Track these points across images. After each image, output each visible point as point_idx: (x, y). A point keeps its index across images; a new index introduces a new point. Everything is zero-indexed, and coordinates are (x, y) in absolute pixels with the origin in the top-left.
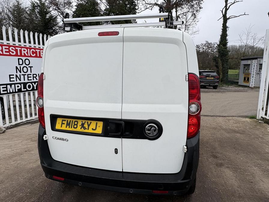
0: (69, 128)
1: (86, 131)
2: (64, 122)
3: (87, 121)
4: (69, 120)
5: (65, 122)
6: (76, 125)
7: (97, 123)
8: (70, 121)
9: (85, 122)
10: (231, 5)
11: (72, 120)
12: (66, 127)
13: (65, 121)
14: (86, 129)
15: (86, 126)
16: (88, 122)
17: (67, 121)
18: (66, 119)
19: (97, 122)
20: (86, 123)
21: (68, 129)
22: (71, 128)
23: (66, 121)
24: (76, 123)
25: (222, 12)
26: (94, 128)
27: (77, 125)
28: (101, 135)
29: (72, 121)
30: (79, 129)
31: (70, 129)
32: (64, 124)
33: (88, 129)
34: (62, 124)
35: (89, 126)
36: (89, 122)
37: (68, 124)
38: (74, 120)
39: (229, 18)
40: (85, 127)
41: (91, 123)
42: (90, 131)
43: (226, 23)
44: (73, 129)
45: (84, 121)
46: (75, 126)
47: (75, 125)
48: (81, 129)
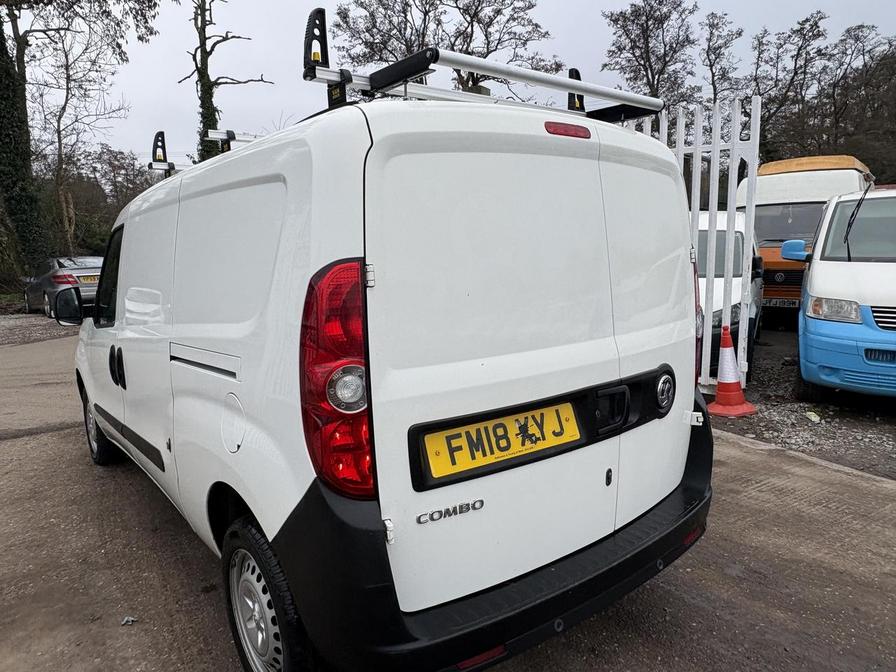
0: (485, 455)
1: (541, 446)
2: (455, 443)
3: (529, 414)
4: (472, 429)
5: (463, 442)
6: (501, 437)
7: (557, 411)
8: (478, 431)
9: (526, 418)
10: (218, 42)
11: (481, 426)
12: (473, 458)
13: (459, 436)
14: (539, 439)
15: (533, 429)
16: (533, 417)
17: (468, 433)
18: (462, 430)
19: (556, 407)
20: (531, 422)
21: (481, 461)
22: (492, 453)
23: (464, 435)
24: (500, 432)
25: (195, 59)
26: (558, 430)
27: (505, 436)
28: (579, 443)
29: (486, 429)
30: (517, 448)
31: (490, 459)
32: (460, 448)
33: (544, 439)
34: (452, 451)
35: (541, 426)
36: (537, 413)
37: (475, 446)
38: (490, 424)
39: (216, 83)
40: (534, 435)
41: (542, 415)
42: (552, 441)
43: (211, 96)
44: (498, 456)
45: (521, 417)
46: (503, 443)
47: (498, 438)
48: (523, 444)
